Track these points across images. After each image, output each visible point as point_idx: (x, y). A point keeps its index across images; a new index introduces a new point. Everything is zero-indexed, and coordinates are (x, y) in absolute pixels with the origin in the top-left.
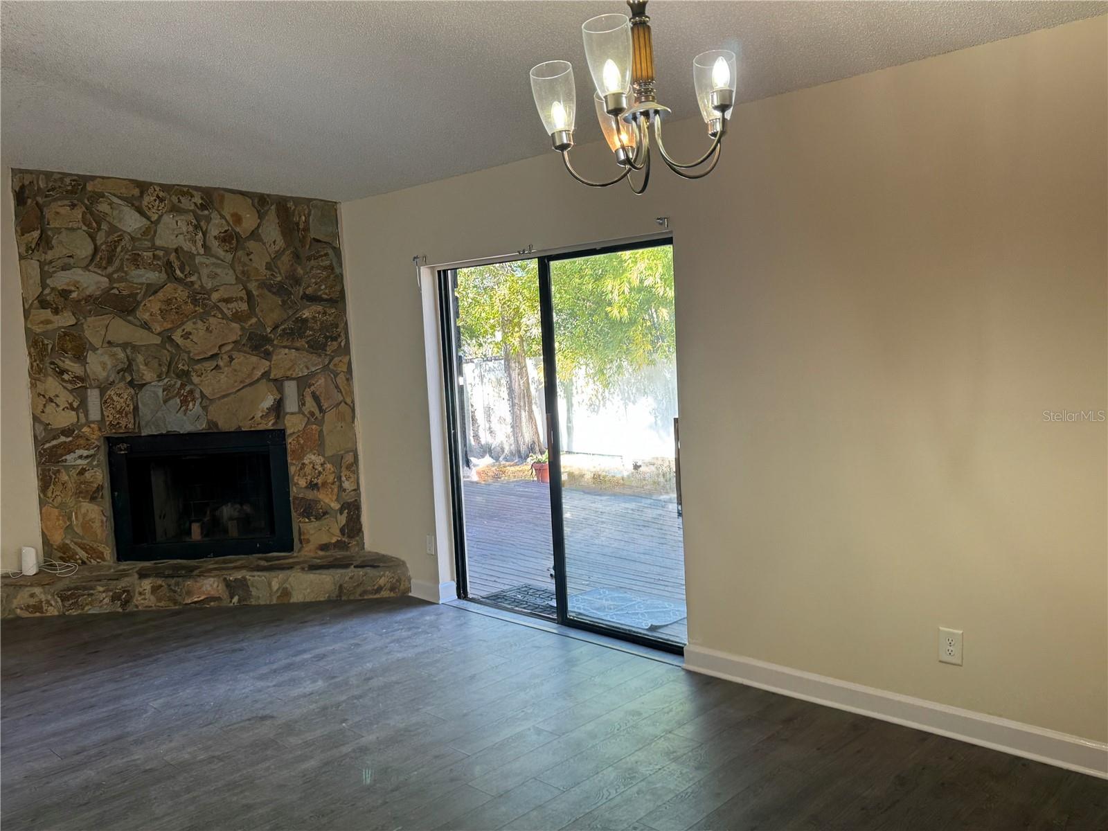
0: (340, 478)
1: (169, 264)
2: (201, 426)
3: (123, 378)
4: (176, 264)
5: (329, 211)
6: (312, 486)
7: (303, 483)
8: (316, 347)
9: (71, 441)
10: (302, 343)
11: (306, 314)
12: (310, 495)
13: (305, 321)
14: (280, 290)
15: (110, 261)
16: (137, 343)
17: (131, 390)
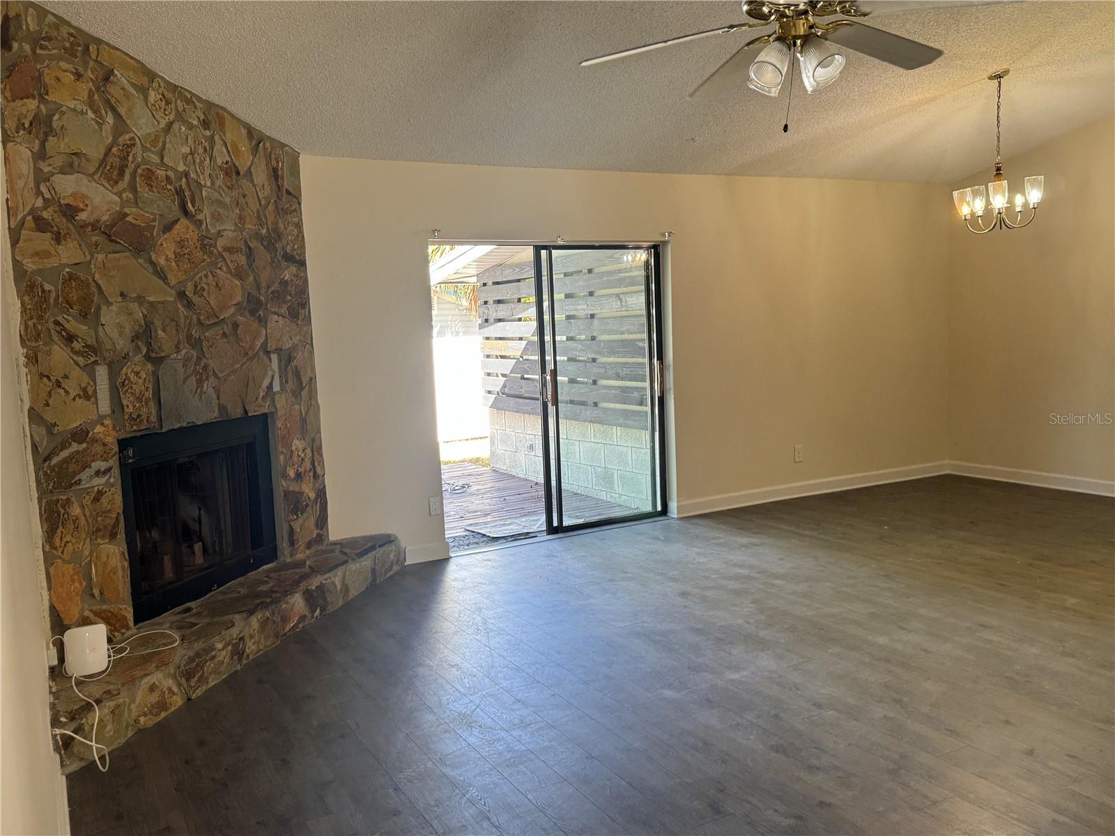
0: (313, 465)
1: (181, 191)
2: (212, 415)
3: (139, 349)
4: (187, 195)
5: (293, 160)
6: (296, 476)
7: (290, 473)
8: (293, 314)
9: (85, 450)
11: (286, 276)
12: (293, 487)
13: (287, 283)
14: (268, 245)
15: (121, 174)
16: (151, 299)
17: (149, 367)
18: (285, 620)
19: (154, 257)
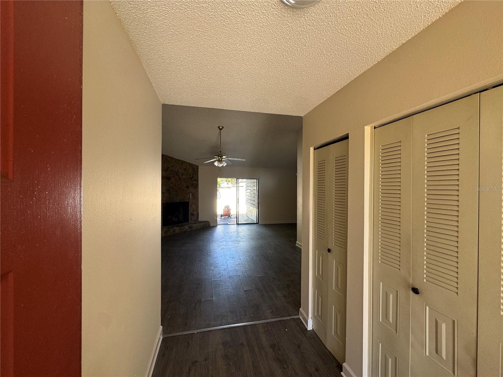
0: (196, 209)
1: (176, 172)
2: (179, 201)
3: (167, 192)
4: (177, 173)
5: (197, 167)
6: (193, 211)
7: (192, 210)
8: (195, 188)
10: (193, 187)
11: (194, 183)
12: (192, 212)
13: (193, 184)
14: (191, 179)
15: (167, 171)
16: (170, 186)
17: (169, 194)
18: (184, 229)
19: (171, 180)
